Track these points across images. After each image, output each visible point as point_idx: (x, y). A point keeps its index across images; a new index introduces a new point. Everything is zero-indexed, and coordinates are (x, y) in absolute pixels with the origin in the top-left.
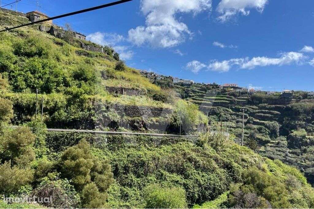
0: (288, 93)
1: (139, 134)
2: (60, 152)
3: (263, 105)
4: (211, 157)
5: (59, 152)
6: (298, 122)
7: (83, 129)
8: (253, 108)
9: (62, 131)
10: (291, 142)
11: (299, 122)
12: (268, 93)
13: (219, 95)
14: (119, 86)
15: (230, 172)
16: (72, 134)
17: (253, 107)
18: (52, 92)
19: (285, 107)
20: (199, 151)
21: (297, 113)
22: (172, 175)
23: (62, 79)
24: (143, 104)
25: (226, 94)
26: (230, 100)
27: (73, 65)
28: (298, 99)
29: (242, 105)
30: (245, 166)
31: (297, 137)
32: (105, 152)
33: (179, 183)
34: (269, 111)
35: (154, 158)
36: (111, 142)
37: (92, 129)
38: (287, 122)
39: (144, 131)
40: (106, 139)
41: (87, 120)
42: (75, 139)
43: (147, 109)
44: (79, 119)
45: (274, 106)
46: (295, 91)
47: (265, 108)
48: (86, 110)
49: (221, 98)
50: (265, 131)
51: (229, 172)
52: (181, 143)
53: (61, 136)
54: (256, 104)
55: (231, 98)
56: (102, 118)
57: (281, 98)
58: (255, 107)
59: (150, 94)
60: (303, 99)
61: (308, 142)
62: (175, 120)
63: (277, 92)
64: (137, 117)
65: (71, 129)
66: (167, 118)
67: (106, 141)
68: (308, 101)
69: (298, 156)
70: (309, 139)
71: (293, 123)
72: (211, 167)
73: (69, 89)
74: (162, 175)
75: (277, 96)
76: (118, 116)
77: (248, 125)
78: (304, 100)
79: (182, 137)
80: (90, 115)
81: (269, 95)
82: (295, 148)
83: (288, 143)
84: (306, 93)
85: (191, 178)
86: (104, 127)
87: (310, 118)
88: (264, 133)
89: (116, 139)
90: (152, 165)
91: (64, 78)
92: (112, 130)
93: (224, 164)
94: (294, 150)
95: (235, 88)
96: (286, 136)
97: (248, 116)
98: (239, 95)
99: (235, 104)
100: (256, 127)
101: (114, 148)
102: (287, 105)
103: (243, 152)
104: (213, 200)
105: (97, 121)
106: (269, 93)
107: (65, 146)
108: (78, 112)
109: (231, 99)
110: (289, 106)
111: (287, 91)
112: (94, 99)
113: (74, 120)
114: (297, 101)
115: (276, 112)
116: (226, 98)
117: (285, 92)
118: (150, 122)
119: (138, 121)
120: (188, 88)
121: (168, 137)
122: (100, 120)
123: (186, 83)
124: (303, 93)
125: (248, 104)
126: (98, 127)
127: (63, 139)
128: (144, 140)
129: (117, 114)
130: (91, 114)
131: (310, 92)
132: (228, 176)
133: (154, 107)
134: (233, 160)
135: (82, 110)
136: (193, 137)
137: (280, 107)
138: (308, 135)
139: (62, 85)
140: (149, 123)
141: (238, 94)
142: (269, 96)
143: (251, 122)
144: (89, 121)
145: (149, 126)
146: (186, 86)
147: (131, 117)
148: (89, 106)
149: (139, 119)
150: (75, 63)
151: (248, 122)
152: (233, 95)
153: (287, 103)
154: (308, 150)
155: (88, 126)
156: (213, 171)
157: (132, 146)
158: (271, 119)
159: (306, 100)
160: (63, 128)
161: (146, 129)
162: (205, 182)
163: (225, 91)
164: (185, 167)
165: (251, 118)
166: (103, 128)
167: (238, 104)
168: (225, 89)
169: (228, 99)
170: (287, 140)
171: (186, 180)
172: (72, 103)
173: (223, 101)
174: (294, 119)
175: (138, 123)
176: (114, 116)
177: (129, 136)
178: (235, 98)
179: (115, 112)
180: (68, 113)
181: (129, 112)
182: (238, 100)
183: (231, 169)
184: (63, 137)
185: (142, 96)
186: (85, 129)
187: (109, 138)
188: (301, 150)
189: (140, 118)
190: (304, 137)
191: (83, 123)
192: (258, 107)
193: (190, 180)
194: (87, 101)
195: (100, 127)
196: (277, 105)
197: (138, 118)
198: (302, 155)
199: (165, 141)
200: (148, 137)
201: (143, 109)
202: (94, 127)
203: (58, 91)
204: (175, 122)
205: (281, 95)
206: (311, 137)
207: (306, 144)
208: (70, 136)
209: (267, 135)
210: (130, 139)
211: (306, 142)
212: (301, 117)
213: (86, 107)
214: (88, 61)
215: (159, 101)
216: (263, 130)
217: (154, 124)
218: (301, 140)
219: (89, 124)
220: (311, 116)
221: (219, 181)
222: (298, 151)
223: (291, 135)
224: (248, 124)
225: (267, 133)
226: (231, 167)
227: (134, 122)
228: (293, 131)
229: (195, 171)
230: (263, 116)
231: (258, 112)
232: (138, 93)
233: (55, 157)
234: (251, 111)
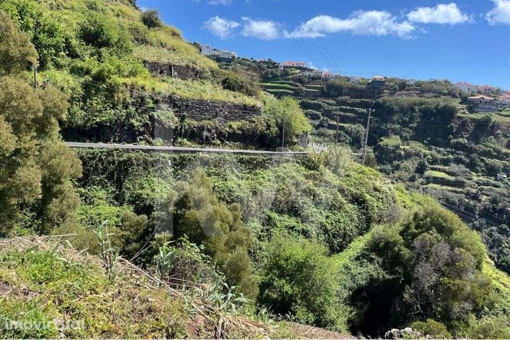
0: (380, 80)
1: (222, 152)
2: (91, 186)
3: (344, 98)
4: (334, 187)
5: (89, 186)
6: (390, 126)
7: (116, 142)
8: (328, 104)
9: (89, 148)
10: (380, 155)
11: (393, 126)
12: (351, 80)
13: (279, 80)
14: (164, 60)
15: (363, 208)
16: (110, 153)
17: (328, 101)
18: (49, 68)
19: (374, 102)
20: (315, 177)
21: (390, 112)
22: (282, 218)
23: (64, 40)
24: (215, 98)
25: (289, 79)
26: (295, 90)
27: (66, 11)
28: (393, 91)
29: (314, 98)
30: (379, 197)
31: (388, 147)
32: (171, 184)
33: (296, 230)
34: (351, 108)
35: (255, 192)
36: (177, 166)
37: (133, 142)
38: (376, 126)
39: (219, 145)
40: (170, 161)
41: (123, 125)
42: (117, 163)
43: (223, 107)
44: (108, 124)
45: (358, 100)
46: (388, 77)
47: (345, 103)
48: (120, 107)
49: (281, 85)
50: (344, 138)
51: (360, 209)
52: (285, 165)
53: (90, 157)
54: (333, 97)
55: (297, 86)
56: (148, 122)
57: (369, 88)
58: (331, 101)
59: (215, 77)
60: (400, 90)
61: (402, 155)
62: (269, 127)
63: (363, 79)
64: (207, 121)
65: (95, 142)
66: (254, 122)
67: (170, 165)
68: (406, 94)
69: (389, 174)
70: (405, 152)
71: (383, 127)
72: (336, 202)
73: (78, 63)
74: (270, 218)
75: (364, 84)
76: (176, 119)
77: (322, 130)
78: (400, 92)
79: (285, 155)
80: (129, 116)
81: (353, 82)
82: (384, 164)
83: (376, 156)
84: (404, 82)
85: (312, 221)
86: (153, 139)
87: (407, 119)
88: (343, 141)
89: (185, 161)
90: (254, 204)
91: (67, 39)
92: (167, 143)
93: (353, 197)
94: (383, 167)
95: (302, 69)
96: (373, 146)
97: (321, 116)
98: (309, 81)
99: (301, 96)
100: (331, 132)
101: (185, 176)
102: (378, 100)
103: (372, 176)
104: (341, 251)
105: (141, 127)
106: (353, 80)
107: (98, 175)
108: (106, 110)
109: (296, 88)
110: (380, 100)
111: (378, 77)
112: (132, 85)
113: (100, 125)
114: (391, 94)
115: (360, 109)
116: (289, 86)
117: (375, 79)
118: (227, 129)
119: (209, 127)
120: (229, 65)
121: (264, 156)
122: (146, 125)
123: (224, 57)
124: (400, 82)
125: (321, 96)
126: (142, 137)
127: (94, 162)
128: (230, 162)
129: (172, 113)
130: (130, 114)
131: (409, 81)
132: (360, 214)
133: (233, 103)
134: (364, 190)
135: (114, 107)
136: (300, 155)
137: (367, 102)
138: (403, 145)
139: (62, 53)
140: (226, 131)
141: (306, 80)
142: (353, 84)
143: (325, 124)
144: (126, 128)
145: (227, 136)
146: (224, 61)
147: (197, 121)
148: (125, 99)
149: (210, 125)
150: (69, 9)
151: (321, 125)
152: (300, 80)
153: (378, 96)
154: (402, 165)
155: (125, 137)
156: (340, 208)
157: (213, 173)
158: (353, 121)
159: (404, 92)
160: (79, 141)
161: (222, 142)
162: (332, 226)
163: (287, 74)
164: (301, 204)
165: (326, 118)
166: (151, 139)
167: (307, 96)
168: (287, 70)
169: (291, 87)
170: (374, 152)
171: (304, 224)
172: (93, 92)
173: (283, 90)
174: (386, 121)
175: (209, 131)
176: (169, 118)
177: (207, 156)
178: (302, 86)
179: (169, 111)
180: (86, 111)
181: (193, 110)
182: (306, 89)
183: (364, 203)
184: (94, 158)
185: (202, 80)
186: (120, 142)
187: (175, 159)
188: (392, 166)
189: (211, 123)
190: (397, 147)
191: (116, 132)
192: (337, 101)
193: (311, 224)
194: (121, 89)
195: (145, 139)
196: (363, 99)
197: (209, 121)
198: (393, 173)
199: (261, 163)
200: (235, 156)
201: (216, 107)
202: (136, 139)
203: (58, 66)
204: (267, 130)
205: (369, 84)
206: (407, 147)
207: (399, 158)
208: (107, 156)
209: (347, 145)
210: (208, 161)
211: (400, 154)
212: (395, 118)
213: (119, 99)
214: (93, 6)
215: (234, 91)
216: (341, 138)
217: (234, 132)
218: (394, 151)
219: (127, 133)
220: (409, 117)
221: (350, 222)
222: (388, 167)
223: (380, 145)
224: (321, 128)
225: (348, 141)
226: (365, 201)
227: (203, 130)
228: (382, 138)
229: (315, 210)
230: (342, 116)
231: (336, 110)
232: (196, 75)
233: (83, 196)
234: (326, 107)
